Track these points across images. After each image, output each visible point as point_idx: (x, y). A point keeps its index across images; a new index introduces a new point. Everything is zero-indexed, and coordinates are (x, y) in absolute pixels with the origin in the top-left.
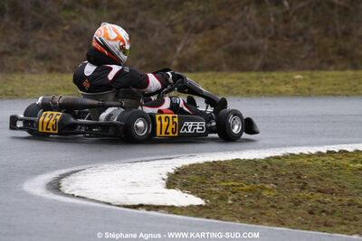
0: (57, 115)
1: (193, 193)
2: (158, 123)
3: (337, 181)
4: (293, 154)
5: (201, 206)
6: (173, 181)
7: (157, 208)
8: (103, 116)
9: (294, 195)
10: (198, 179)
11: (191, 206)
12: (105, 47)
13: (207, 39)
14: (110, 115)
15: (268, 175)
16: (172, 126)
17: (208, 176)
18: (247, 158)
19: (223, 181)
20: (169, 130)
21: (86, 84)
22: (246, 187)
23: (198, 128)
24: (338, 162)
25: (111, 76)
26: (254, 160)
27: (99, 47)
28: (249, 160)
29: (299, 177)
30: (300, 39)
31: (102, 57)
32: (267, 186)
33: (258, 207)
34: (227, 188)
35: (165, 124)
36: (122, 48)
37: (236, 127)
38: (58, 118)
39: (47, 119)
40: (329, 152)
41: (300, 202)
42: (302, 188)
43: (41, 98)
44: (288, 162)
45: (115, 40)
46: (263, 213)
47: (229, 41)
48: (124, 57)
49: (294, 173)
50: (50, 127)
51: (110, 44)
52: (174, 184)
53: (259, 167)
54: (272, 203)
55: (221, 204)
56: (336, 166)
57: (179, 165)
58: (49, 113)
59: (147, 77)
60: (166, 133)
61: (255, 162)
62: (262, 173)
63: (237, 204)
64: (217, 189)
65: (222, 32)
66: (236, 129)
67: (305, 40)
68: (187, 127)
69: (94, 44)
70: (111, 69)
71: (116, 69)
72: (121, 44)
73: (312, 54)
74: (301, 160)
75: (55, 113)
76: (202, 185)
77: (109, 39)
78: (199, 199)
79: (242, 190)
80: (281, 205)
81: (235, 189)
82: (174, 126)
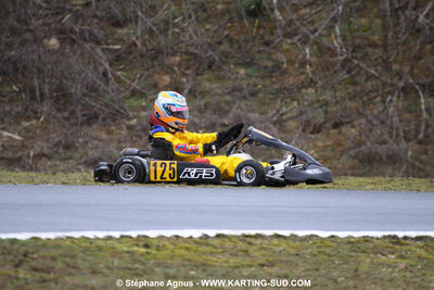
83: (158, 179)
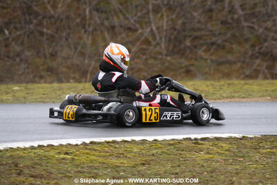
0: (74, 108)
2: (144, 113)
8: (105, 108)
12: (111, 59)
14: (111, 108)
16: (154, 115)
20: (153, 118)
21: (99, 86)
23: (175, 116)
25: (114, 79)
27: (107, 60)
31: (109, 66)
35: (149, 114)
36: (123, 60)
37: (206, 116)
38: (75, 109)
39: (68, 111)
43: (67, 96)
45: (118, 54)
48: (125, 67)
50: (70, 116)
51: (114, 57)
58: (70, 106)
59: (141, 83)
60: (150, 120)
66: (205, 117)
68: (166, 116)
69: (104, 58)
70: (115, 74)
71: (118, 74)
72: (122, 57)
75: (74, 106)
77: (113, 54)
82: (156, 115)
83: (148, 121)
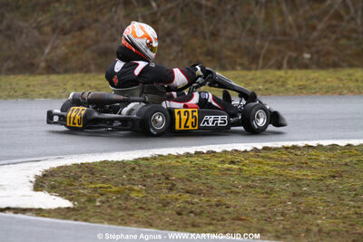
1: (60, 195)
3: (204, 181)
4: (161, 156)
5: (68, 208)
6: (40, 184)
7: (24, 211)
9: (163, 196)
10: (66, 181)
11: (59, 209)
13: (75, 41)
15: (136, 176)
17: (76, 178)
18: (115, 160)
19: (91, 183)
22: (114, 189)
24: (206, 162)
26: (123, 162)
28: (118, 162)
29: (167, 178)
30: (168, 40)
32: (136, 188)
33: (126, 208)
34: (95, 190)
40: (197, 153)
41: (168, 203)
42: (171, 189)
44: (157, 163)
46: (131, 215)
47: (97, 42)
49: (163, 175)
52: (41, 186)
53: (128, 168)
54: (140, 205)
55: (89, 206)
56: (204, 166)
57: (47, 168)
59: (173, 73)
61: (123, 164)
62: (130, 175)
63: (106, 205)
64: (85, 192)
65: (90, 33)
67: (173, 41)
73: (180, 55)
74: (169, 161)
76: (70, 187)
78: (68, 201)
79: (110, 192)
80: (150, 207)
81: (103, 191)
